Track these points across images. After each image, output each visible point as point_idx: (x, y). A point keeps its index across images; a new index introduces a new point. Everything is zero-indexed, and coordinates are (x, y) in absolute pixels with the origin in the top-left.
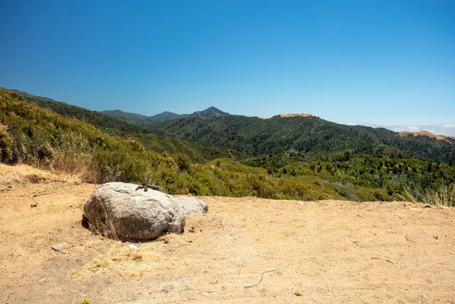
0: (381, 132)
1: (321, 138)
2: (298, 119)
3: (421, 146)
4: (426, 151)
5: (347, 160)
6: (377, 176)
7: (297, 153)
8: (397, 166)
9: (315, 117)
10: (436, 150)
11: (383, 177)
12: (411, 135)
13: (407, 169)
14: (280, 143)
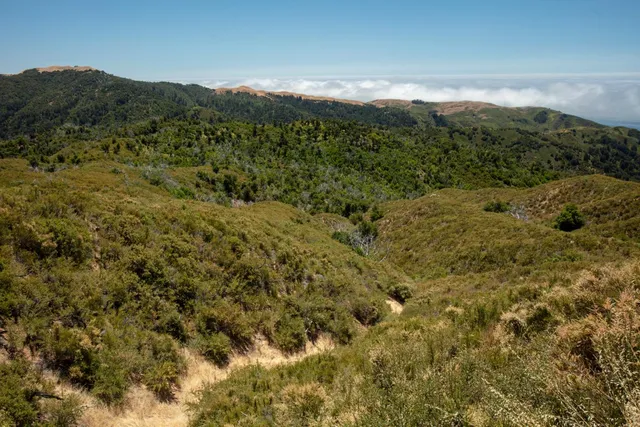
0: (194, 89)
1: (111, 103)
2: (69, 75)
3: (242, 105)
4: (248, 111)
5: (154, 132)
6: (197, 150)
7: (77, 128)
8: (219, 133)
9: (97, 71)
10: (258, 109)
11: (205, 149)
12: (229, 92)
13: (230, 136)
14: (47, 114)
